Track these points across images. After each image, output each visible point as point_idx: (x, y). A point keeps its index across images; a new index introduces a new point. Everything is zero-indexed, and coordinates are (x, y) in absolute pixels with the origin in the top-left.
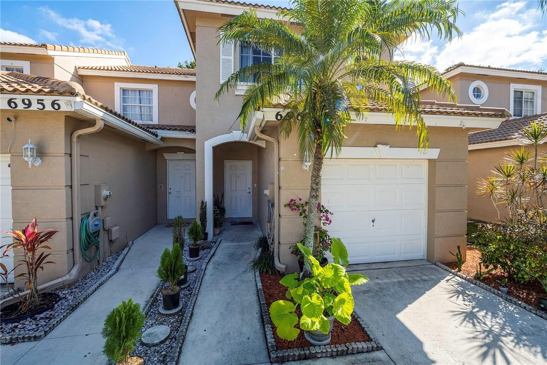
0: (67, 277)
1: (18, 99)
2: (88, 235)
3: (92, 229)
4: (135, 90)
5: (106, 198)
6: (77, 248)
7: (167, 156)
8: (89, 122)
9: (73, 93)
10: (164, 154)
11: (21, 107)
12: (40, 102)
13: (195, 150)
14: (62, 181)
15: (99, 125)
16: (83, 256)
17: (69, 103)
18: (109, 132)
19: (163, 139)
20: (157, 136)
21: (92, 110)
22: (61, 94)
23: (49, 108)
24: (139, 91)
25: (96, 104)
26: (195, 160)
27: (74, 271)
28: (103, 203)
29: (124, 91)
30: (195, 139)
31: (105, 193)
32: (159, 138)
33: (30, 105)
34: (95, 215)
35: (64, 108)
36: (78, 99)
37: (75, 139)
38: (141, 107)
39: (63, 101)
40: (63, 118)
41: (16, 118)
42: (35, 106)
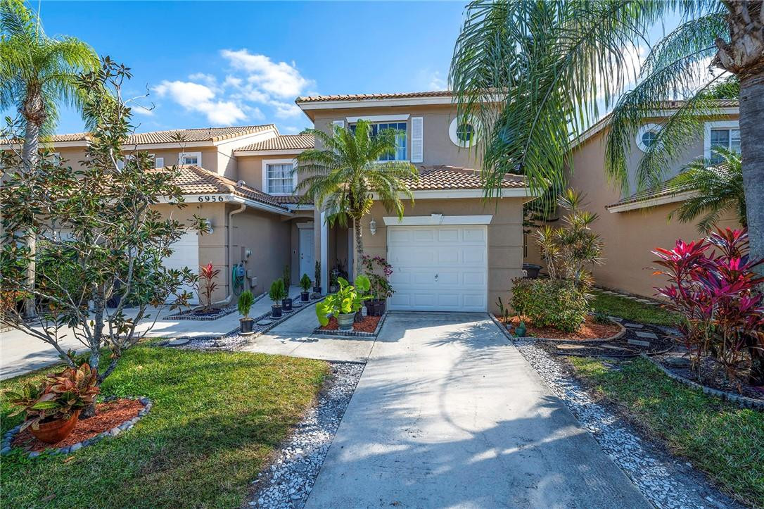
0: (225, 301)
1: (203, 196)
2: (236, 277)
3: (239, 274)
4: (278, 165)
5: (248, 256)
6: (230, 285)
7: (299, 225)
8: (238, 206)
9: (229, 192)
10: (298, 224)
11: (204, 201)
12: (213, 197)
13: (313, 218)
14: (223, 242)
15: (244, 207)
16: (234, 291)
17: (227, 197)
18: (250, 211)
19: (292, 211)
20: (287, 209)
21: (239, 199)
22: (223, 193)
23: (217, 200)
24: (282, 166)
25: (241, 195)
26: (313, 229)
27: (229, 298)
28: (246, 259)
29: (270, 167)
30: (313, 211)
31: (248, 252)
32: (290, 210)
33: (208, 199)
34: (241, 266)
35: (225, 200)
36: (232, 194)
37: (230, 217)
38: (283, 180)
39: (223, 196)
40: (224, 205)
41: (201, 206)
42: (211, 200)
